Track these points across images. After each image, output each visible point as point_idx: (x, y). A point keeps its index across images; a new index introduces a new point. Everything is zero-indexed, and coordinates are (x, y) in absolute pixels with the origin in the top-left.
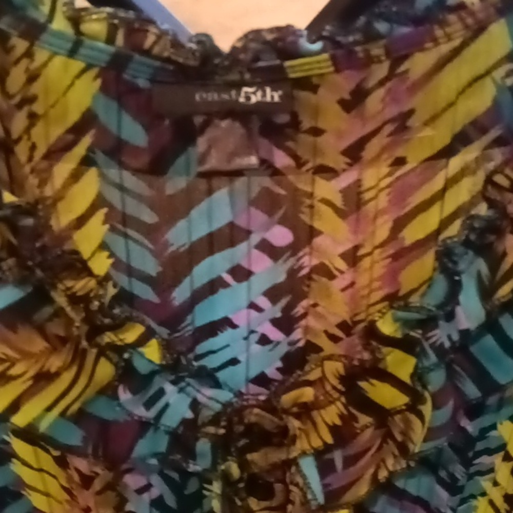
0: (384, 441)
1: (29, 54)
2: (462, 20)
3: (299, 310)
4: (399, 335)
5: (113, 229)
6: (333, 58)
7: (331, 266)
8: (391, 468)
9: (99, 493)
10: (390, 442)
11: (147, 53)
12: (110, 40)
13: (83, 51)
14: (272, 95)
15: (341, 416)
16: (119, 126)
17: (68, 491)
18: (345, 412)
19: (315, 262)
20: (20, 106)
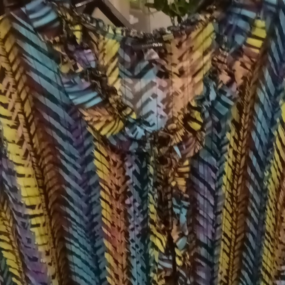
0: (196, 141)
1: (104, 39)
2: (202, 23)
3: (170, 106)
4: (196, 106)
5: (122, 85)
6: (174, 35)
7: (177, 92)
8: (199, 149)
9: (118, 169)
10: (198, 142)
11: (131, 37)
12: (122, 34)
13: (116, 37)
14: (160, 45)
15: (184, 133)
16: (124, 57)
17: (109, 170)
18: (185, 132)
19: (173, 91)
20: (101, 52)
